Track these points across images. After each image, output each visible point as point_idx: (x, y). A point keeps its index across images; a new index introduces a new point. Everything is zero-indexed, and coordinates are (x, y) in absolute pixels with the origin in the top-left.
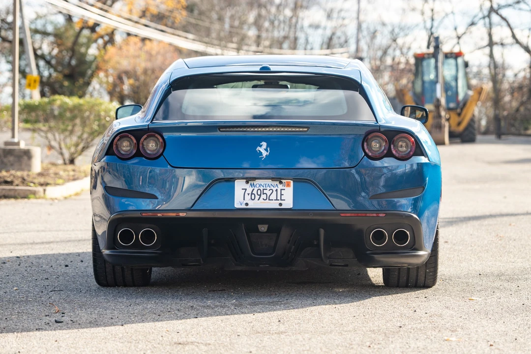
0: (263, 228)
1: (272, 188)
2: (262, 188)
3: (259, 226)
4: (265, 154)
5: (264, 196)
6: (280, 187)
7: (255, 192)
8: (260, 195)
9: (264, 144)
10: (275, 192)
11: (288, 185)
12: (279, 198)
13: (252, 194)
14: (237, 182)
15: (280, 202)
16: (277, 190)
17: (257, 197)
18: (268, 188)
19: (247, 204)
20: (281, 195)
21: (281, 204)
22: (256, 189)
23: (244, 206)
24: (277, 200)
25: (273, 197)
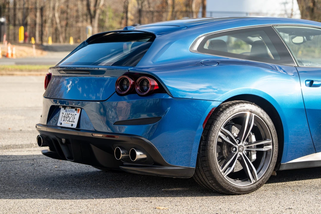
1: (72, 113)
2: (69, 113)
3: (63, 139)
4: (69, 89)
6: (75, 112)
7: (66, 116)
8: (67, 118)
9: (71, 82)
10: (72, 116)
11: (78, 112)
15: (72, 123)
19: (61, 124)
20: (74, 118)
21: (72, 125)
22: (67, 113)
24: (72, 122)
25: (71, 120)
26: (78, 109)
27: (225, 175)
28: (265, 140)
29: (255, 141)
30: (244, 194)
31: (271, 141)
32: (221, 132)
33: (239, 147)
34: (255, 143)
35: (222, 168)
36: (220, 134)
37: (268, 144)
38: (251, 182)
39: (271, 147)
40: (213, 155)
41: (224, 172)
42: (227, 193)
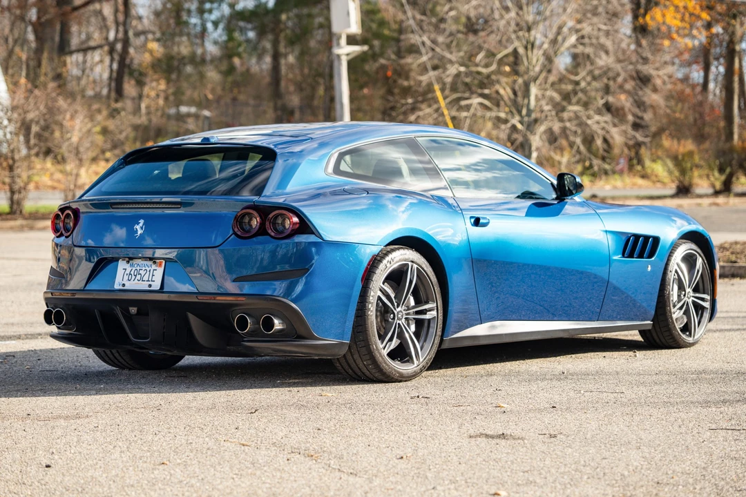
0: (133, 310)
1: (147, 268)
2: (138, 268)
3: (131, 308)
4: (140, 232)
5: (138, 277)
6: (154, 267)
7: (132, 273)
8: (136, 276)
9: (142, 222)
10: (148, 272)
11: (160, 265)
12: (150, 279)
13: (130, 274)
14: (120, 261)
15: (150, 283)
16: (150, 271)
17: (134, 277)
18: (144, 268)
19: (124, 285)
20: (153, 275)
21: (150, 286)
22: (134, 269)
23: (121, 288)
24: (148, 281)
25: (146, 278)
26: (158, 261)
27: (385, 352)
28: (427, 302)
29: (414, 304)
30: (405, 381)
31: (435, 305)
32: (380, 290)
33: (398, 313)
34: (413, 307)
35: (382, 343)
36: (379, 293)
37: (431, 310)
38: (413, 363)
39: (434, 313)
40: (372, 322)
41: (384, 349)
42: (386, 380)
